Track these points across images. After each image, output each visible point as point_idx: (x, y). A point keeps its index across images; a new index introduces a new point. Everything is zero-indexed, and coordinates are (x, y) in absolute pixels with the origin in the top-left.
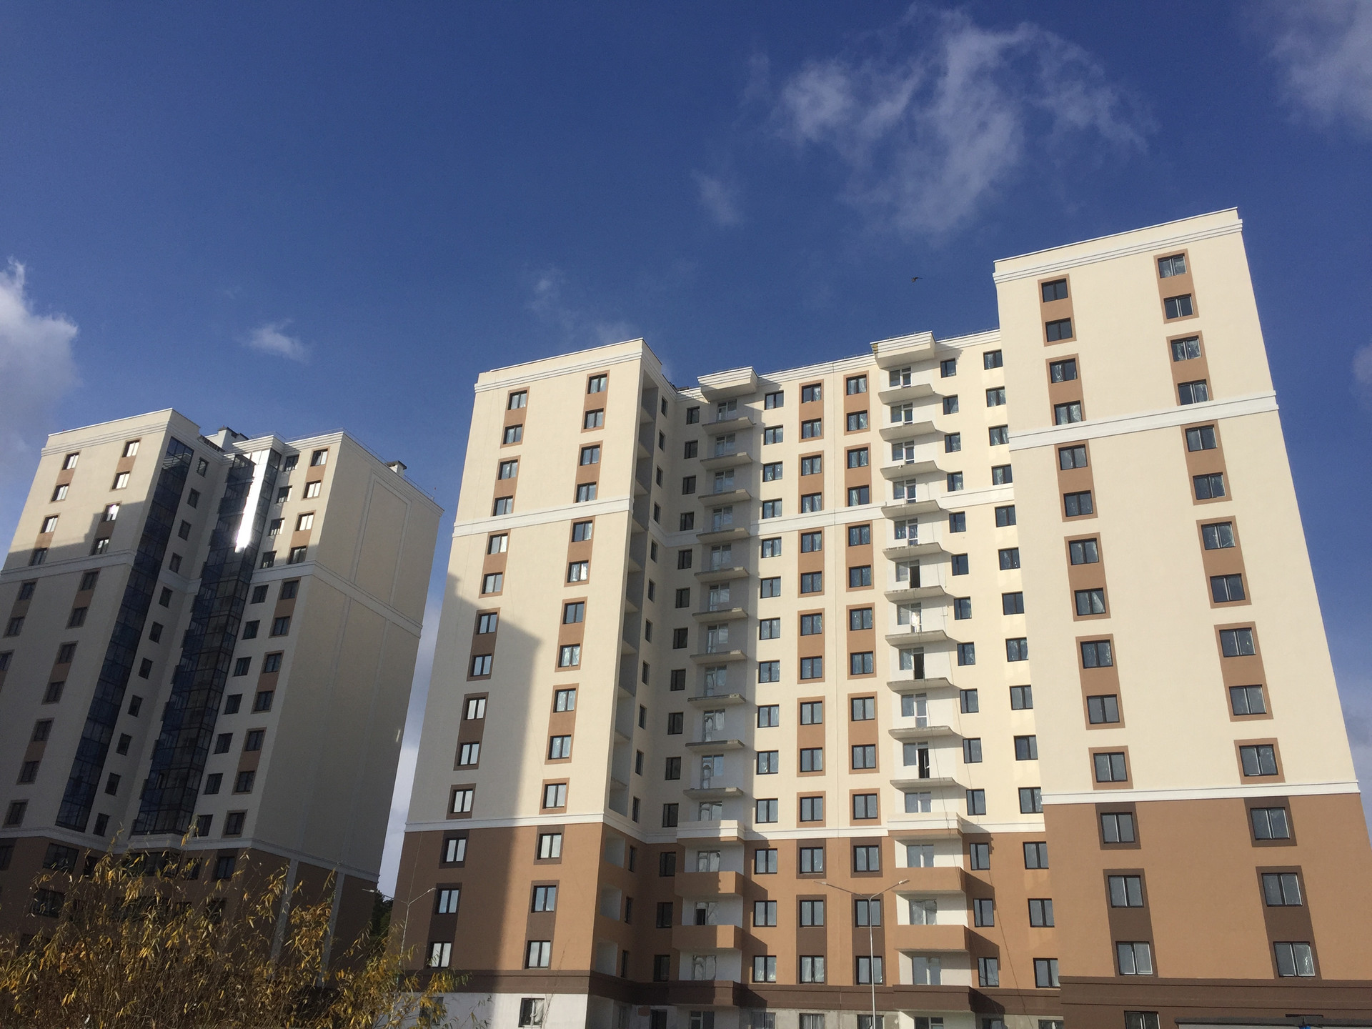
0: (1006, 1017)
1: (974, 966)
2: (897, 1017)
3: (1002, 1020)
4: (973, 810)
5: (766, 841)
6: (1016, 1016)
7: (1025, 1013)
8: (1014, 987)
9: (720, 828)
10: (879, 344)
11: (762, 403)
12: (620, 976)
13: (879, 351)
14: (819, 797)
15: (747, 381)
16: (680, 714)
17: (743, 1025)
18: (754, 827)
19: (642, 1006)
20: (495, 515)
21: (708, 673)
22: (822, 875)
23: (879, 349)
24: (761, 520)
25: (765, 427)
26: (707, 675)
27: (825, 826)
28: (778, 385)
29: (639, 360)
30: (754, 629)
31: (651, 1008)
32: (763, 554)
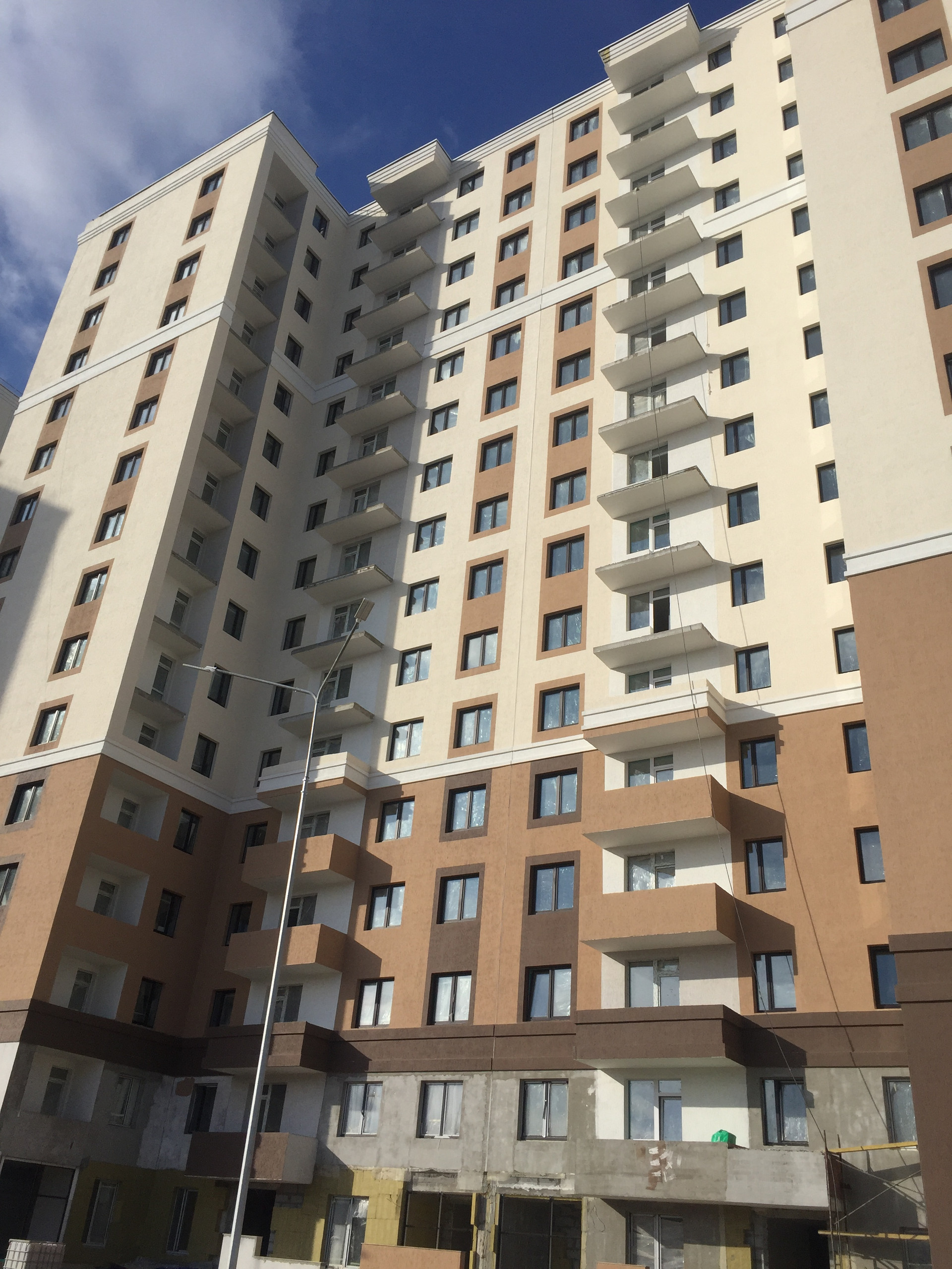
0: (809, 1073)
1: (747, 969)
2: (592, 1081)
3: (801, 1081)
4: (746, 681)
5: (399, 787)
6: (833, 1070)
7: (854, 1063)
8: (827, 1007)
9: (318, 767)
10: (611, 49)
11: (455, 191)
12: (130, 1023)
13: (611, 58)
14: (488, 706)
15: (432, 159)
16: (303, 619)
17: (330, 1108)
18: (383, 766)
19: (183, 1079)
20: (65, 374)
21: (349, 554)
22: (481, 832)
23: (611, 54)
24: (438, 333)
25: (454, 219)
26: (347, 558)
27: (492, 749)
28: (477, 163)
29: (265, 138)
30: (414, 479)
31: (196, 1082)
32: (439, 378)
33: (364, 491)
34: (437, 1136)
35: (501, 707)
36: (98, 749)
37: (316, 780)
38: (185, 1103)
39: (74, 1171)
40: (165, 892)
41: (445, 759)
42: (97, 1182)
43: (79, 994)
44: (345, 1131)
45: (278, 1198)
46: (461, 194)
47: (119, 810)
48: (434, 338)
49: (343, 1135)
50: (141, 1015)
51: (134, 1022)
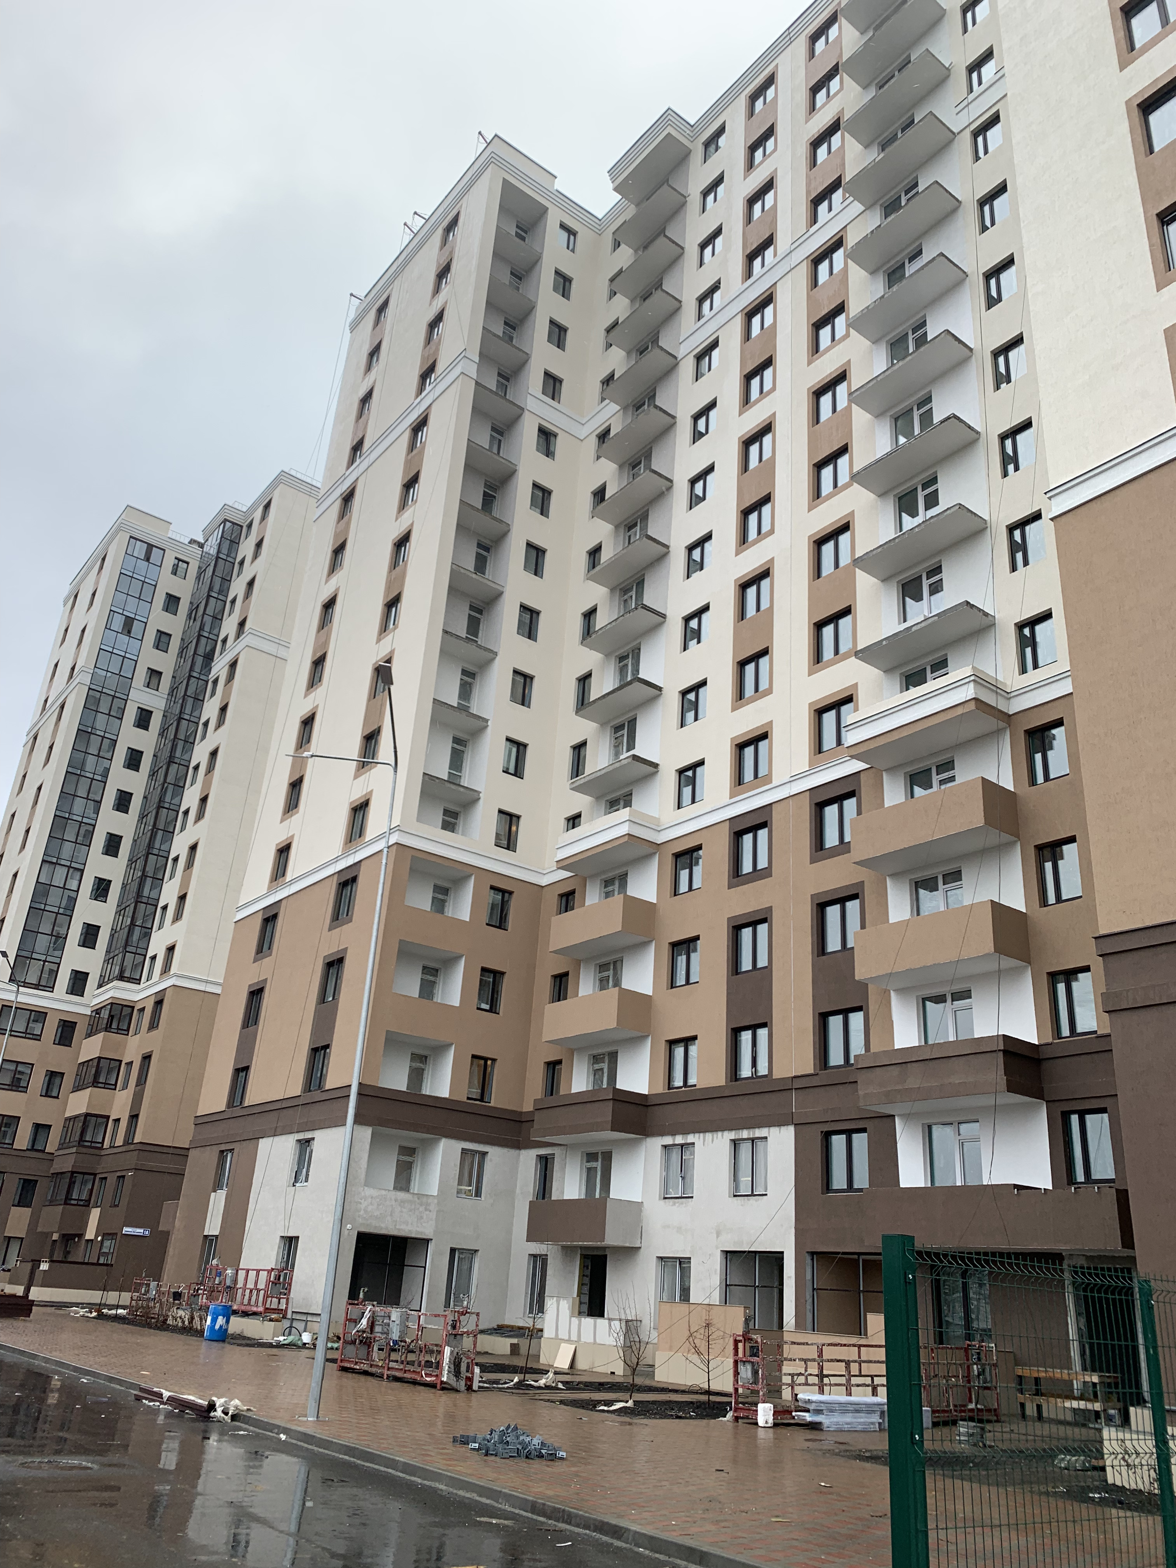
9: (606, 827)
11: (698, 155)
12: (465, 1100)
14: (764, 736)
15: (667, 131)
16: (591, 674)
19: (527, 1151)
20: (347, 468)
21: (626, 597)
22: (767, 873)
25: (700, 191)
27: (771, 782)
29: (491, 166)
31: (539, 1153)
32: (697, 376)
33: (635, 525)
35: (776, 735)
37: (604, 841)
38: (530, 1174)
39: (428, 1242)
40: (484, 970)
41: (728, 801)
43: (416, 1076)
44: (667, 1194)
46: (705, 160)
47: (431, 894)
48: (688, 331)
49: (665, 1198)
50: (476, 1092)
51: (468, 1098)
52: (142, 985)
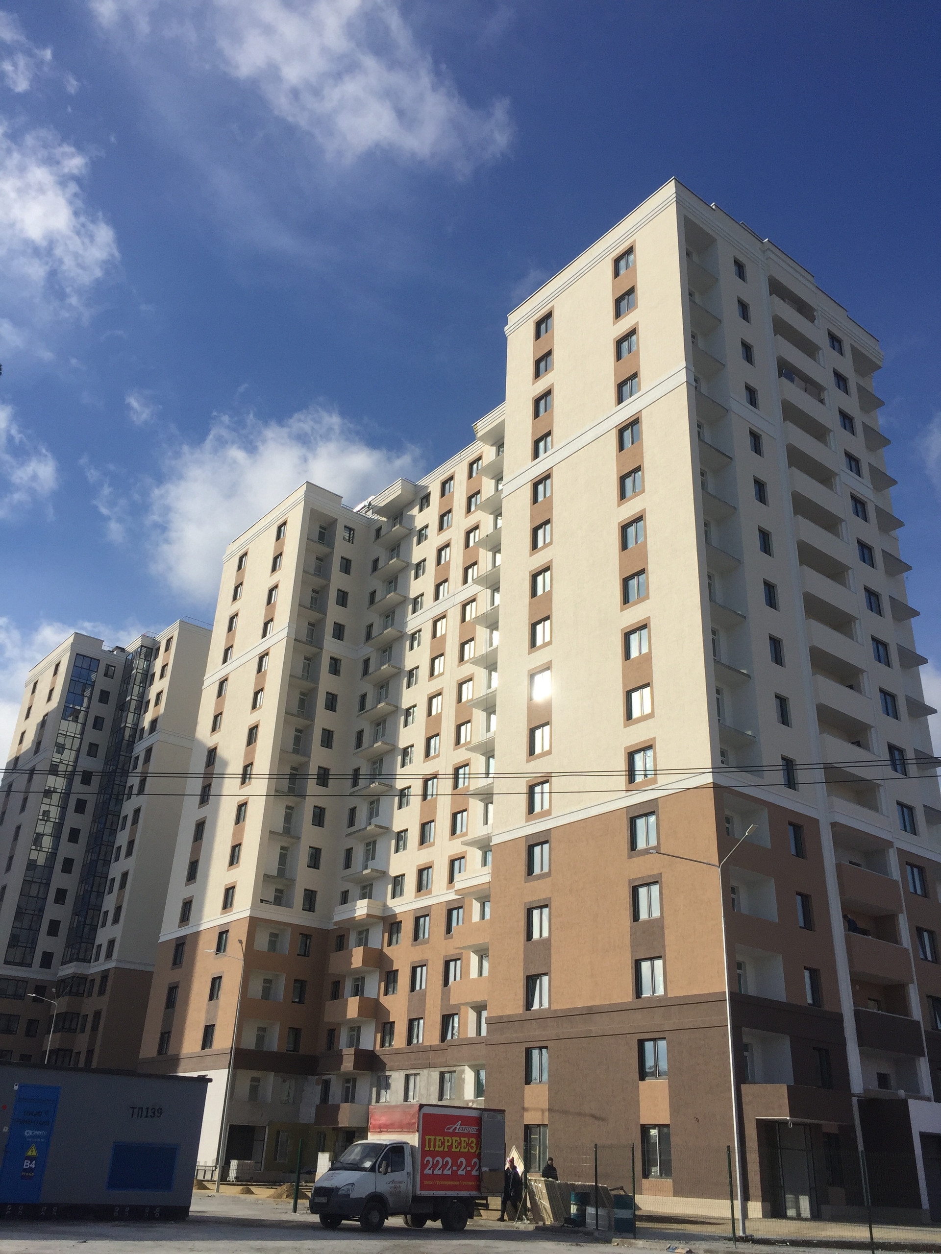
2: (463, 1071)
5: (397, 915)
9: (356, 908)
10: (478, 424)
11: (417, 508)
12: (285, 1051)
13: (478, 431)
14: (430, 867)
15: (400, 492)
16: (356, 808)
17: (372, 1089)
18: (390, 903)
19: (318, 1077)
20: (223, 664)
22: (429, 941)
23: (478, 428)
24: (410, 616)
25: (417, 530)
26: (374, 769)
27: (431, 894)
28: (427, 487)
29: (304, 501)
30: (400, 719)
31: (323, 1078)
32: (412, 648)
34: (412, 1101)
35: (435, 867)
36: (247, 914)
37: (355, 915)
38: (319, 1089)
39: (266, 1127)
40: (296, 981)
41: (415, 898)
42: (278, 1132)
43: (260, 1039)
44: (379, 1100)
45: (357, 1134)
46: (421, 510)
47: (268, 938)
48: (408, 619)
49: (379, 1102)
50: (291, 1046)
51: (287, 1051)
52: (92, 964)
